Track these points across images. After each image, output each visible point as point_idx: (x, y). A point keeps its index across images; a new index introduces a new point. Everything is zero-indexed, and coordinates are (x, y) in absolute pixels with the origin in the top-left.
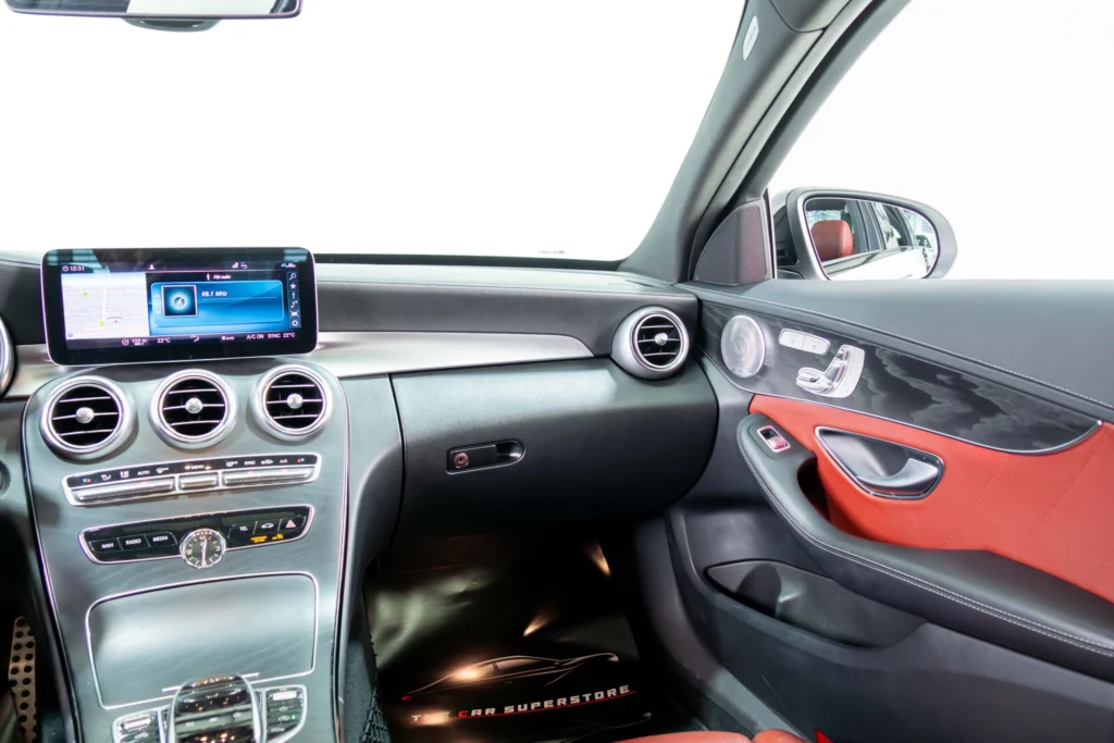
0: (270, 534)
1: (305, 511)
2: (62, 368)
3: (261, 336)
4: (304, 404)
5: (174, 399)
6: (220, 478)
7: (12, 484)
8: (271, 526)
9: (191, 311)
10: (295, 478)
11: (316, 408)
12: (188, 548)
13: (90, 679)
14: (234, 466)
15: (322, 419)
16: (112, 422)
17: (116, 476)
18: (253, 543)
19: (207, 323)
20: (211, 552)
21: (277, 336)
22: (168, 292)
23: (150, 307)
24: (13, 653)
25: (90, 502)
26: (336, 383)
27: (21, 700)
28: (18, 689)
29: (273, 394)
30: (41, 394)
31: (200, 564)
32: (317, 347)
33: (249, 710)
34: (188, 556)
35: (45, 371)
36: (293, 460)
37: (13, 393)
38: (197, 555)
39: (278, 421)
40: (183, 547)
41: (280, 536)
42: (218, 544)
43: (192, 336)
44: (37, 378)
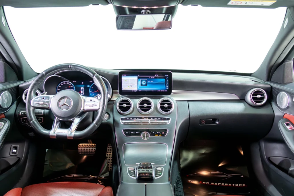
0: (159, 134)
1: (166, 130)
2: (120, 95)
3: (160, 91)
4: (168, 107)
5: (141, 104)
6: (149, 121)
7: (111, 118)
8: (159, 133)
9: (146, 85)
10: (165, 123)
11: (170, 108)
12: (142, 135)
13: (123, 159)
14: (153, 119)
15: (171, 110)
16: (129, 107)
17: (129, 119)
18: (155, 136)
19: (149, 87)
20: (147, 137)
21: (163, 91)
22: (141, 81)
23: (138, 84)
24: (107, 151)
25: (124, 123)
26: (175, 102)
27: (108, 161)
28: (108, 159)
29: (161, 104)
30: (117, 100)
31: (144, 139)
32: (172, 93)
33: (152, 170)
34: (142, 137)
36: (165, 119)
37: (112, 100)
38: (144, 137)
39: (162, 110)
40: (141, 135)
41: (161, 135)
42: (148, 135)
43: (146, 90)
44: (116, 97)
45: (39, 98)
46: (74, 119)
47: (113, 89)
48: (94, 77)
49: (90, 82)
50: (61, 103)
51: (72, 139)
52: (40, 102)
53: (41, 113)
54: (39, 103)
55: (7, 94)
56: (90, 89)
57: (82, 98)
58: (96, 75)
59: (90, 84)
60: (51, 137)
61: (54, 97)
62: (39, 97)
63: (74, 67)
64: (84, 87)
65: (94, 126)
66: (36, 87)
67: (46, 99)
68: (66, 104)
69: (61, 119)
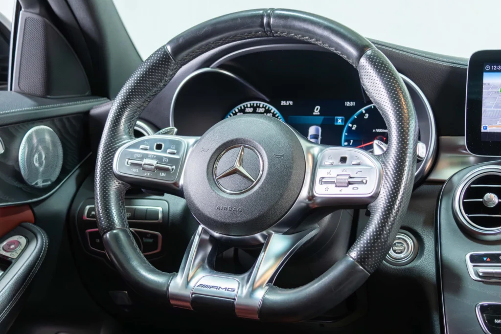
7: (425, 253)
30: (455, 179)
35: (460, 160)
37: (433, 177)
44: (453, 165)
45: (141, 147)
46: (270, 235)
47: (439, 134)
48: (363, 61)
49: (348, 104)
50: (223, 165)
51: (256, 317)
52: (146, 161)
53: (154, 215)
54: (140, 165)
55: (47, 137)
56: (344, 134)
57: (308, 149)
58: (369, 52)
59: (347, 113)
60: (172, 302)
61: (196, 142)
62: (142, 143)
63: (281, 22)
64: (321, 126)
65: (351, 271)
66: (136, 102)
67: (169, 151)
68: (241, 169)
69: (216, 235)
